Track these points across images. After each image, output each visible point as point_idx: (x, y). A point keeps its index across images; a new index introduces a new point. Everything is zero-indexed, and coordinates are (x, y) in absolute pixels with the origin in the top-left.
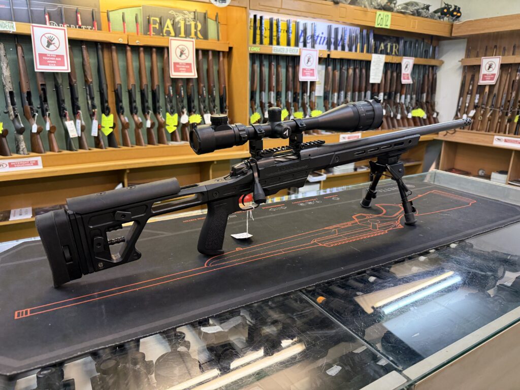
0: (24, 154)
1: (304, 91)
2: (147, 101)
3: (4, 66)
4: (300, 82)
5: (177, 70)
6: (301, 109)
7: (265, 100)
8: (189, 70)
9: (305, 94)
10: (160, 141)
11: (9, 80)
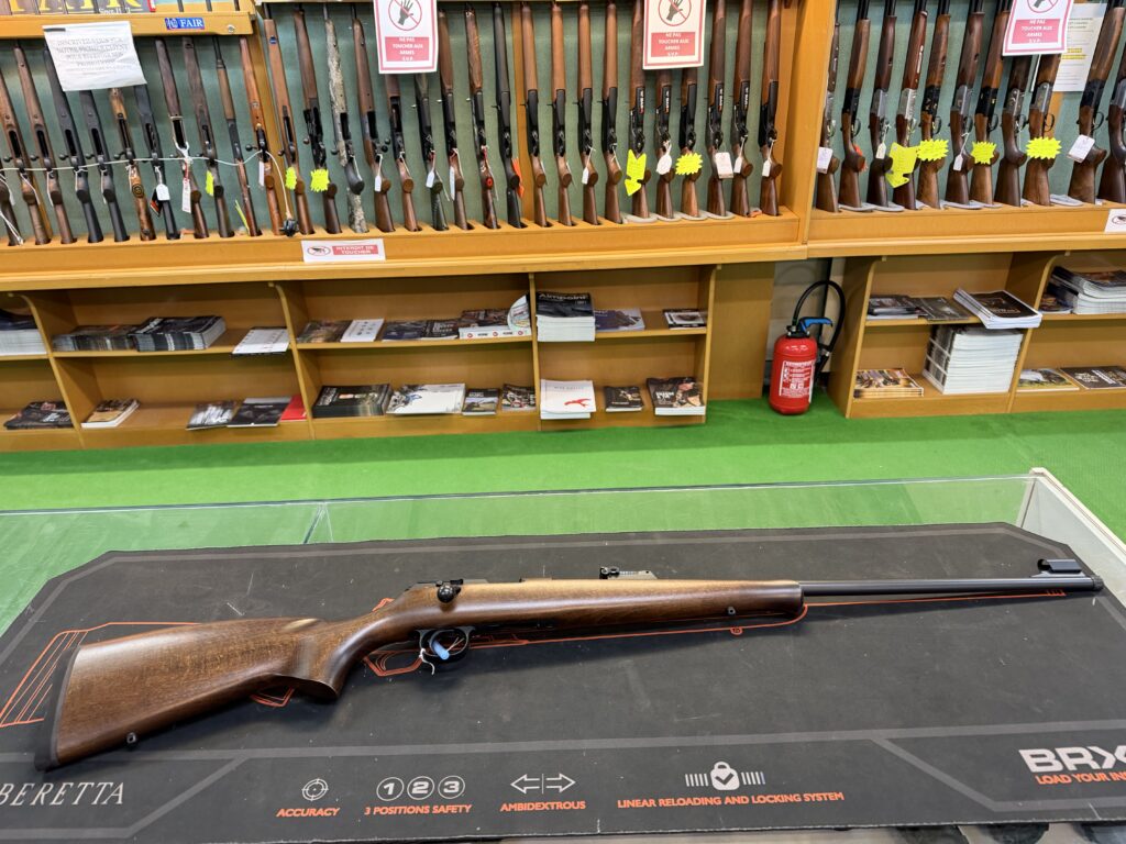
0: (362, 231)
1: (1015, 84)
3: (333, 64)
5: (658, 50)
6: (997, 133)
9: (1017, 92)
11: (340, 92)
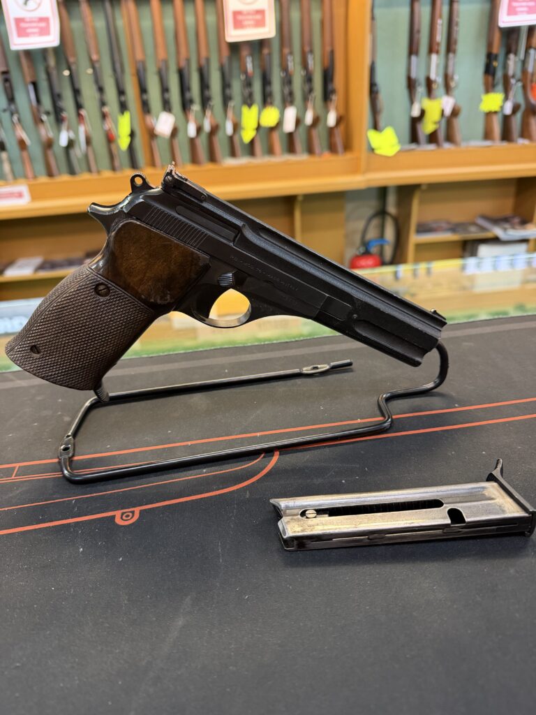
1: (510, 49)
2: (189, 89)
4: (501, 29)
5: (238, 24)
6: (500, 87)
7: (418, 74)
8: (260, 23)
9: (512, 56)
10: (212, 158)
